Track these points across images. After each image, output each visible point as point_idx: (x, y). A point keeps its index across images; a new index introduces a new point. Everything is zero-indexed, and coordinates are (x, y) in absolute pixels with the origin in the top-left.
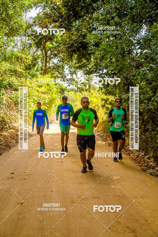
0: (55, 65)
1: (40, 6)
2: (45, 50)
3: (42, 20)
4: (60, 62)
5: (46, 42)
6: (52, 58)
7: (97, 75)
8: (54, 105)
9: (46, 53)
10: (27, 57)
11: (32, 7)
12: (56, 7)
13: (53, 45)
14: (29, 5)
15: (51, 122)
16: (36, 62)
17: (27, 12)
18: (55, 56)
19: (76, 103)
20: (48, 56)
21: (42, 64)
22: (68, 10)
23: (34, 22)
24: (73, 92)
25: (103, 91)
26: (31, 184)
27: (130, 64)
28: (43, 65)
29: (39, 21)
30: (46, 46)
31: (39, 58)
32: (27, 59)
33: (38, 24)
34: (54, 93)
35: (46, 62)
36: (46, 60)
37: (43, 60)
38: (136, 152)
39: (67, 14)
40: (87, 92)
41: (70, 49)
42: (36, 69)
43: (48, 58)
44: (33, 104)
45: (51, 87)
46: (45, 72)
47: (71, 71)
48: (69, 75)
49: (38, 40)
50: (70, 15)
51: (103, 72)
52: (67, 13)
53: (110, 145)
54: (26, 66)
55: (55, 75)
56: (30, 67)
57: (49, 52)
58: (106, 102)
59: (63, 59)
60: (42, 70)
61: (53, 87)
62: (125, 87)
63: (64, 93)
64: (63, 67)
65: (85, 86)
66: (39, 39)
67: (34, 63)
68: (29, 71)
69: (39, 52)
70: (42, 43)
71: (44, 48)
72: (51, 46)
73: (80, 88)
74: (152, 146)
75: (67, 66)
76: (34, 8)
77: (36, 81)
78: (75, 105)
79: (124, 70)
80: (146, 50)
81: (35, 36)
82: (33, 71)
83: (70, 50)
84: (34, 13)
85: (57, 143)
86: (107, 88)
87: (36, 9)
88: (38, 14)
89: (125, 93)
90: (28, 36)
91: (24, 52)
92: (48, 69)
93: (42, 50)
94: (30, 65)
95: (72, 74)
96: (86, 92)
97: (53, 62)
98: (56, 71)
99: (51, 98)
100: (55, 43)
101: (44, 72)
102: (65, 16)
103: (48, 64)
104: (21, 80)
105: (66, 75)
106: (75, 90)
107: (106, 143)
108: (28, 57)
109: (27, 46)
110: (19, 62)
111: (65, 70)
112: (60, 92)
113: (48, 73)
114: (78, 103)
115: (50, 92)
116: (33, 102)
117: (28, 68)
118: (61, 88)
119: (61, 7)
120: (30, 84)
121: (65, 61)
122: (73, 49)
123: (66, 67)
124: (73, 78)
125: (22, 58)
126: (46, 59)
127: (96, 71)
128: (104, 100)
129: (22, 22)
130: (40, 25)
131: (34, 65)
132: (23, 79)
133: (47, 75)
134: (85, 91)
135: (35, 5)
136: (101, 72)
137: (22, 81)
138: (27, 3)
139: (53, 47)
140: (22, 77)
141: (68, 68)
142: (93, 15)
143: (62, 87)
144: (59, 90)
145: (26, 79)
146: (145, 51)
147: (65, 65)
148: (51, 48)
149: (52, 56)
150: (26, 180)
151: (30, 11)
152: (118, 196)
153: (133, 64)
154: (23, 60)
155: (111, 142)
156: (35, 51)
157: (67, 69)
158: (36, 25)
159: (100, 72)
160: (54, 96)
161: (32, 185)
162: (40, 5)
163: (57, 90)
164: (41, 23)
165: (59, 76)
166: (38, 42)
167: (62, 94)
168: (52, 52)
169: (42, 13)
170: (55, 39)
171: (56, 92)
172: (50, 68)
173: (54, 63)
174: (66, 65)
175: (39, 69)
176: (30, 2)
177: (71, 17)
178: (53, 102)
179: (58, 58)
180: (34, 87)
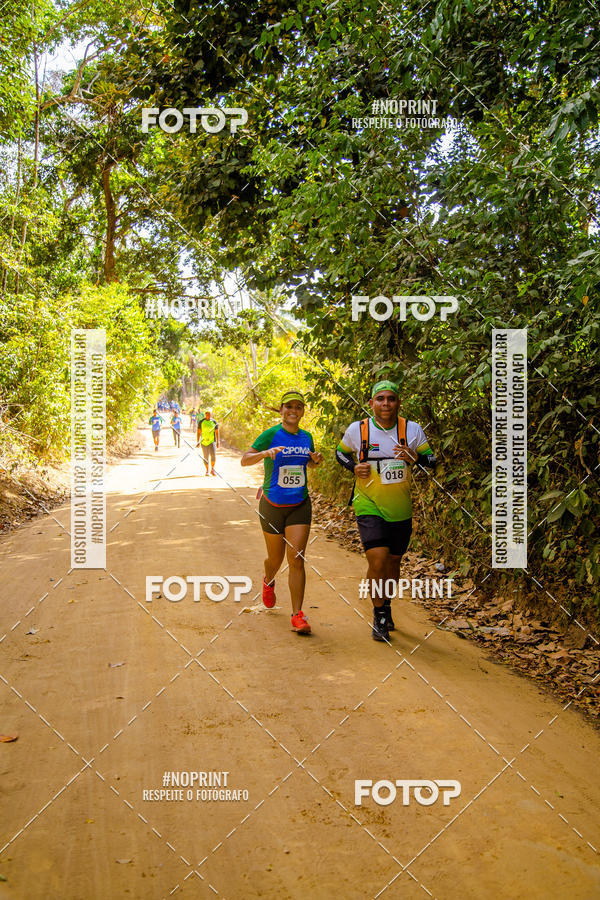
0: (145, 246)
1: (87, 33)
2: (108, 193)
3: (95, 86)
4: (163, 235)
5: (110, 163)
6: (134, 221)
7: (291, 292)
8: (140, 391)
9: (111, 204)
10: (42, 218)
11: (58, 38)
12: (145, 45)
13: (137, 176)
14: (48, 28)
15: (130, 453)
16: (74, 236)
17: (41, 52)
18: (144, 216)
19: (219, 384)
20: (119, 213)
21: (97, 244)
22: (186, 56)
23: (68, 92)
24: (210, 346)
25: (310, 347)
26: (49, 675)
27: (400, 257)
28: (100, 249)
29: (85, 87)
30: (111, 179)
31: (85, 220)
32: (39, 225)
33: (83, 98)
34: (140, 349)
35: (112, 236)
36: (111, 228)
37: (101, 231)
38: (419, 560)
39: (185, 71)
40: (258, 345)
41: (194, 197)
42: (74, 262)
43: (118, 223)
44: (62, 387)
45: (130, 326)
46: (107, 271)
47: (201, 272)
48: (196, 282)
49: (80, 156)
50: (196, 74)
51: (312, 279)
52: (184, 68)
53: (331, 537)
54: (36, 251)
55: (145, 284)
56: (55, 254)
57: (123, 200)
58: (322, 383)
59: (173, 228)
60: (97, 264)
61: (136, 327)
62: (379, 336)
63: (178, 349)
64: (172, 254)
65: (250, 323)
66: (84, 152)
67: (69, 240)
68: (47, 269)
69: (87, 200)
70: (98, 167)
71: (104, 184)
72: (130, 178)
73: (232, 331)
74: (469, 539)
75: (188, 254)
76: (67, 41)
77: (74, 307)
78: (216, 391)
79: (380, 277)
80: (458, 208)
81: (72, 139)
82: (64, 269)
83: (194, 200)
84: (65, 58)
85: (146, 529)
86: (325, 334)
87: (73, 44)
88: (82, 63)
89: (382, 356)
90: (47, 140)
91: (28, 201)
92: (118, 261)
93: (95, 193)
94: (51, 247)
95: (204, 281)
96: (255, 345)
97: (136, 238)
98: (147, 268)
99: (131, 366)
100: (146, 168)
101: (105, 273)
102: (176, 77)
103: (117, 244)
104: (18, 299)
105: (185, 283)
106: (215, 339)
107: (320, 529)
108: (44, 217)
109: (39, 177)
110: (9, 234)
111: (180, 267)
112: (163, 344)
113: (117, 275)
114: (228, 383)
115: (128, 346)
116: (62, 382)
117: (45, 256)
118: (166, 331)
119: (161, 45)
120: (51, 316)
121: (180, 234)
122: (206, 198)
123: (184, 255)
124: (207, 293)
125: (24, 223)
126: (112, 224)
127: (285, 276)
128: (316, 376)
129: (23, 94)
130: (87, 103)
131: (68, 247)
132: (26, 300)
133: (115, 285)
134: (250, 341)
135: (71, 31)
136: (305, 281)
137: (21, 304)
138: (38, 23)
139: (135, 183)
140: (21, 292)
141: (192, 261)
142: (276, 77)
143: (170, 326)
144: (159, 337)
145: (38, 298)
146: (455, 210)
147: (179, 249)
148: (129, 188)
149: (133, 215)
150: (33, 660)
151: (51, 50)
152: (341, 709)
153: (409, 258)
154: (25, 229)
155: (337, 525)
156: (70, 194)
157: (187, 261)
158: (73, 103)
159: (300, 281)
160: (141, 359)
161: (52, 676)
162: (88, 29)
163: (151, 339)
164: (92, 97)
165: (159, 286)
166: (83, 163)
167: (170, 352)
168: (133, 201)
169: (97, 59)
170: (146, 156)
171: (149, 347)
172: (124, 257)
173: (140, 239)
174: (183, 248)
175: (87, 259)
176: (52, 17)
177: (199, 81)
178: (138, 379)
179: (157, 223)
180: (66, 327)
